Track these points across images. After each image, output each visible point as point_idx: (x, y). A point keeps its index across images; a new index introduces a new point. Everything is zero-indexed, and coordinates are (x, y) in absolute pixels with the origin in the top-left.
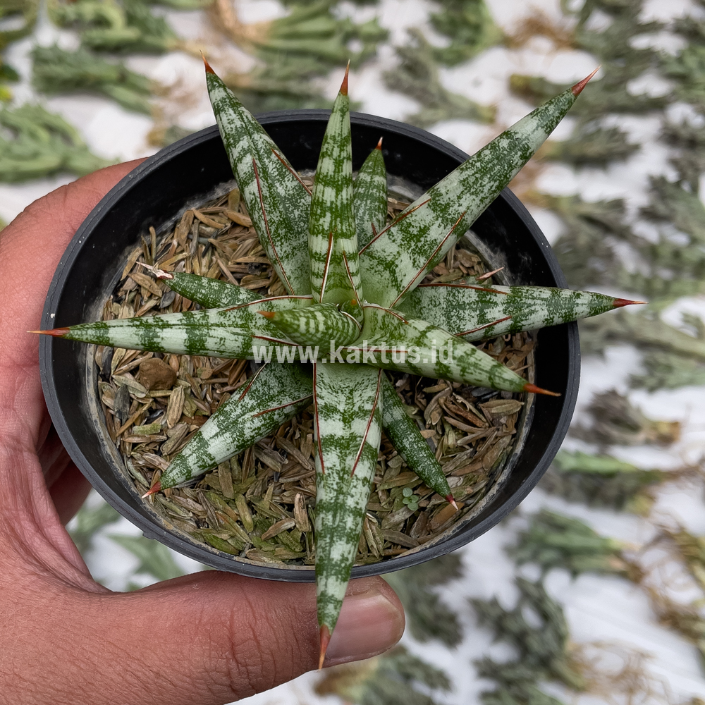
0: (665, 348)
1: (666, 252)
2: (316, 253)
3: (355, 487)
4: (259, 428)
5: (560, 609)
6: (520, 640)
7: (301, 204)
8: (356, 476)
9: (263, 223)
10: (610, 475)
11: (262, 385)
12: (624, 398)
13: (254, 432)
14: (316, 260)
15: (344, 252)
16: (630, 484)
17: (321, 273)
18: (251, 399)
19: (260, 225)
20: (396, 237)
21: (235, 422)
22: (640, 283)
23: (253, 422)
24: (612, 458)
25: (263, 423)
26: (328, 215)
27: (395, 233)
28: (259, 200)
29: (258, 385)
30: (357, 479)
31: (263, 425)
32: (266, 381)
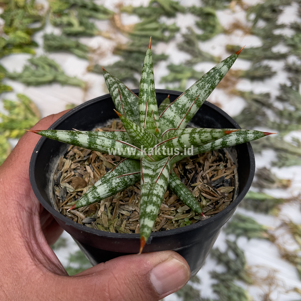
0: (286, 151)
1: (286, 114)
2: (141, 111)
3: (157, 187)
4: (119, 183)
5: (243, 253)
6: (227, 264)
7: (137, 104)
8: (158, 183)
9: (122, 109)
10: (263, 201)
11: (121, 168)
12: (269, 170)
13: (116, 184)
14: (141, 115)
15: (152, 110)
16: (271, 204)
17: (143, 120)
18: (116, 173)
19: (121, 111)
20: (173, 109)
21: (108, 180)
22: (276, 125)
23: (116, 180)
24: (264, 194)
25: (120, 180)
26: (145, 94)
27: (173, 108)
28: (120, 102)
29: (119, 168)
30: (158, 185)
31: (120, 182)
32: (122, 167)
